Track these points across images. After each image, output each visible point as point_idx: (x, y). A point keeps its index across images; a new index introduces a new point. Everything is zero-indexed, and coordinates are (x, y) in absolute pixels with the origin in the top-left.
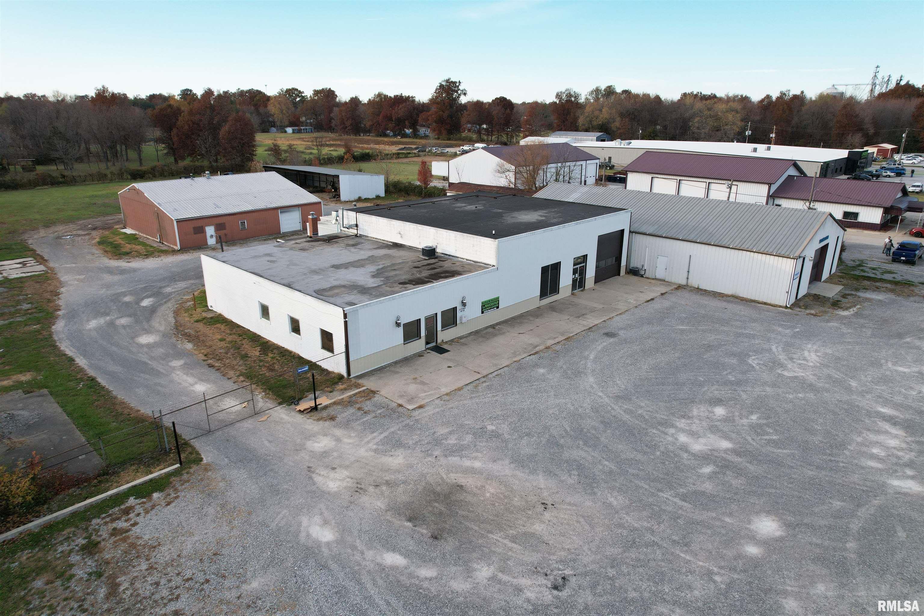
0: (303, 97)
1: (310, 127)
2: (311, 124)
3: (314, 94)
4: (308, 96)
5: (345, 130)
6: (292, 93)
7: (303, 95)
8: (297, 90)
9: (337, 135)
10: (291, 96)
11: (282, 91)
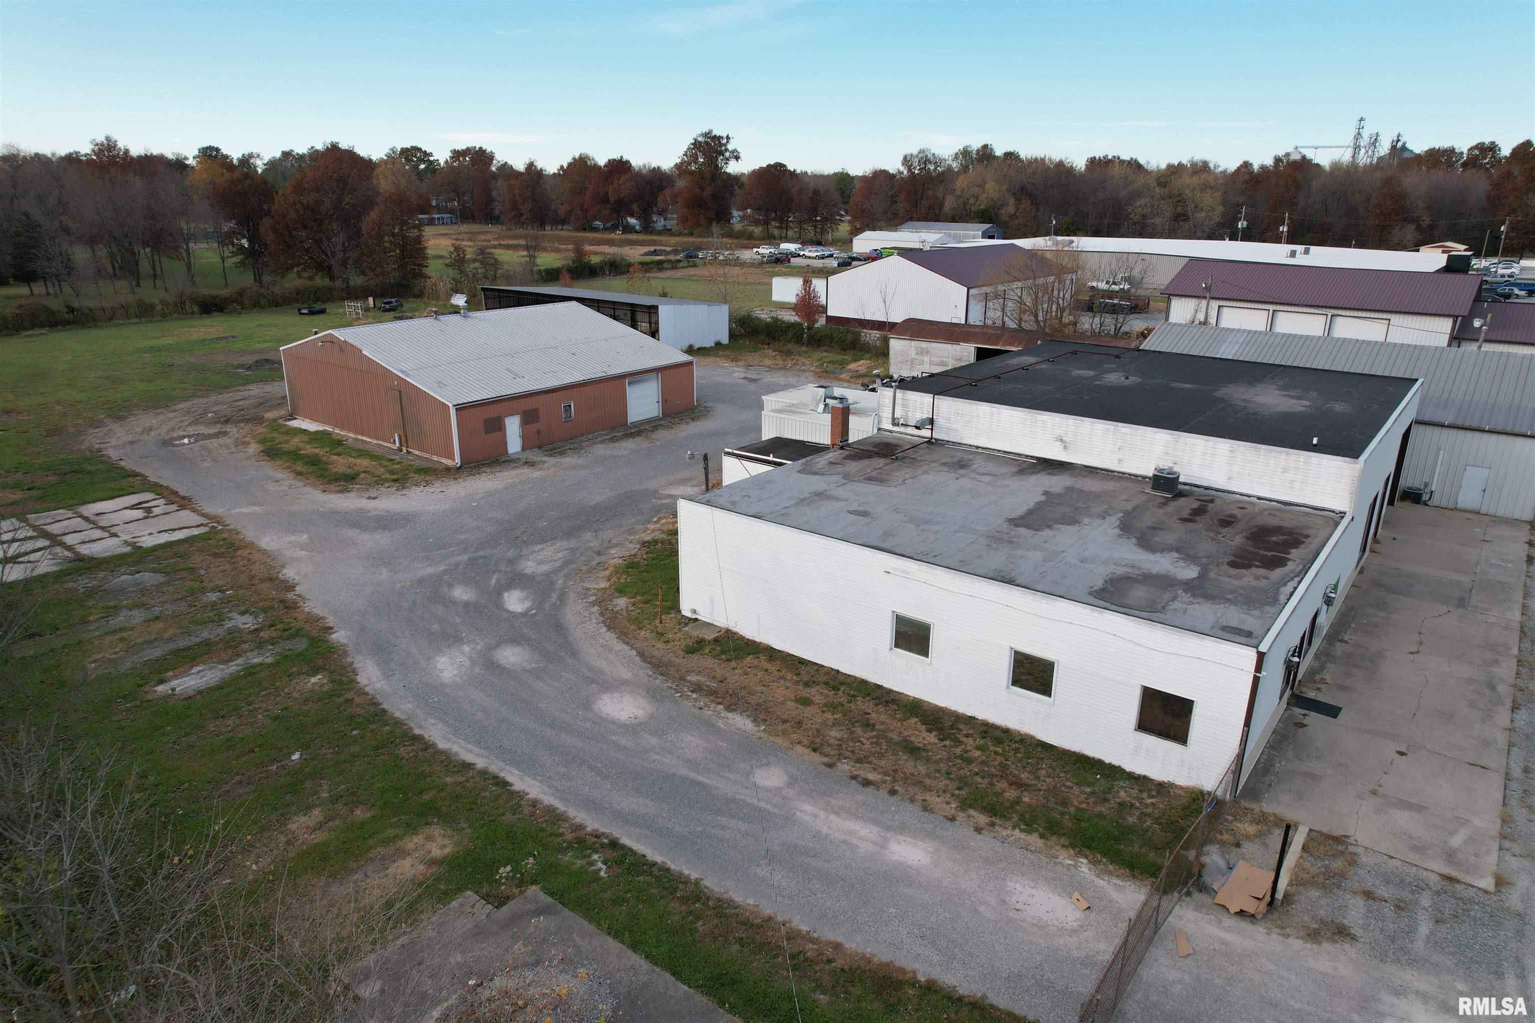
0: (431, 162)
1: (449, 215)
2: (451, 211)
3: (452, 158)
4: (442, 162)
5: (518, 219)
6: (412, 154)
7: (431, 159)
8: (419, 150)
9: (504, 228)
10: (408, 161)
11: (394, 152)
